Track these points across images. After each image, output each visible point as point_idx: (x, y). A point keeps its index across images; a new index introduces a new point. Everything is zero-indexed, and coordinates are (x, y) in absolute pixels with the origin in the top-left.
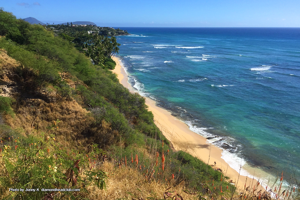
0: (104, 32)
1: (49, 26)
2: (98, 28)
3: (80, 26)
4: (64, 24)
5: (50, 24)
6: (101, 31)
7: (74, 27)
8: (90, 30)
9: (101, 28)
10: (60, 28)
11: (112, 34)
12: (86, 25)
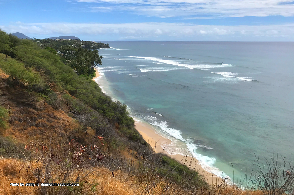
3: (65, 40)
5: (36, 39)
6: (84, 45)
7: (59, 42)
8: (74, 44)
9: (84, 42)
10: (46, 43)
11: (95, 47)
12: (70, 40)
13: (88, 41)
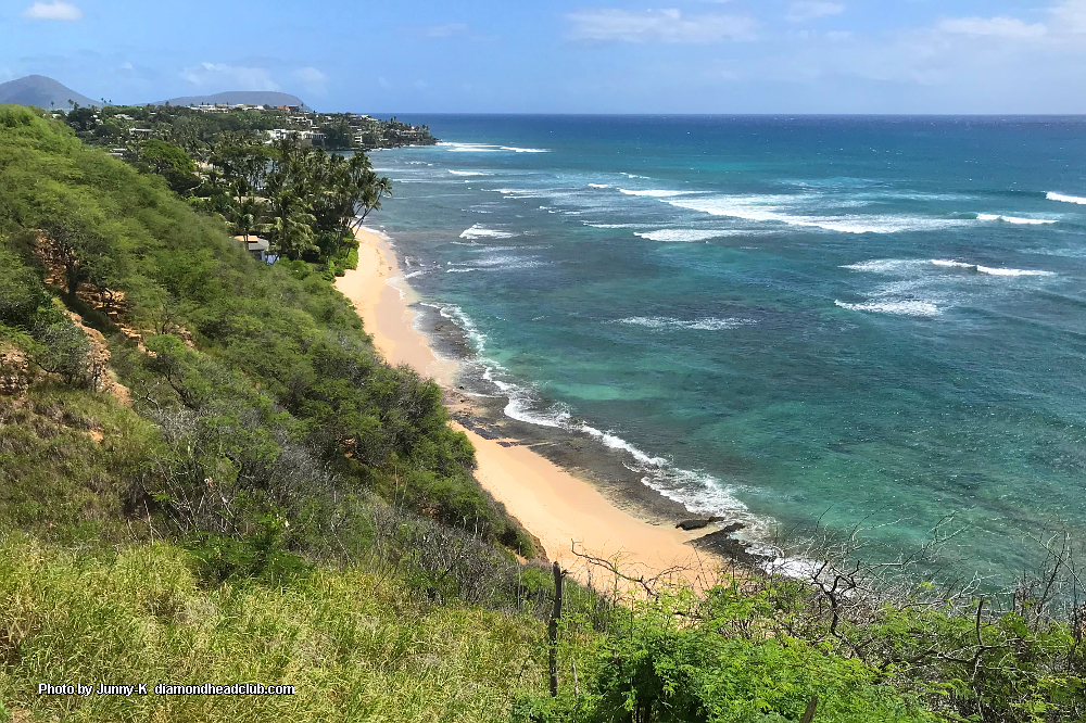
0: (336, 132)
1: (109, 112)
2: (312, 116)
3: (239, 109)
4: (172, 105)
5: (115, 106)
6: (321, 130)
8: (277, 126)
9: (323, 117)
10: (153, 119)
11: (370, 142)
12: (261, 108)
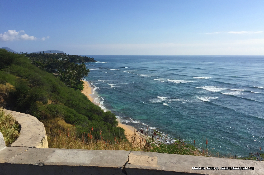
0: (73, 59)
1: (22, 55)
2: (68, 56)
3: (52, 54)
4: (37, 53)
5: (23, 53)
6: (70, 59)
7: (45, 56)
8: (60, 58)
9: (70, 56)
10: (32, 56)
11: (80, 61)
12: (57, 54)
13: (73, 55)
